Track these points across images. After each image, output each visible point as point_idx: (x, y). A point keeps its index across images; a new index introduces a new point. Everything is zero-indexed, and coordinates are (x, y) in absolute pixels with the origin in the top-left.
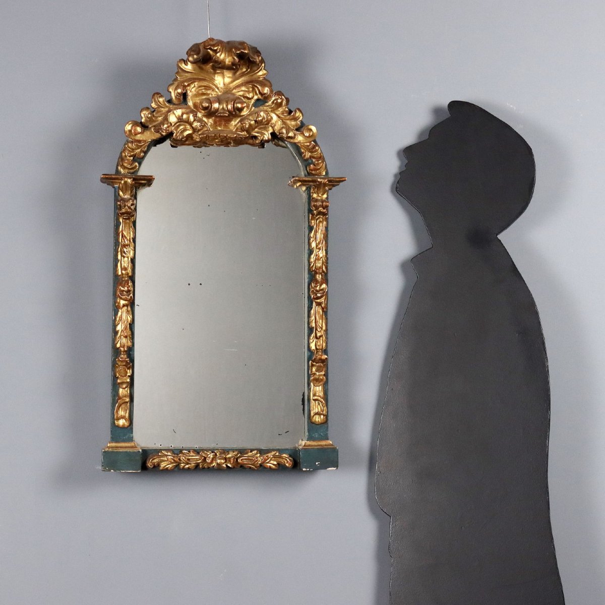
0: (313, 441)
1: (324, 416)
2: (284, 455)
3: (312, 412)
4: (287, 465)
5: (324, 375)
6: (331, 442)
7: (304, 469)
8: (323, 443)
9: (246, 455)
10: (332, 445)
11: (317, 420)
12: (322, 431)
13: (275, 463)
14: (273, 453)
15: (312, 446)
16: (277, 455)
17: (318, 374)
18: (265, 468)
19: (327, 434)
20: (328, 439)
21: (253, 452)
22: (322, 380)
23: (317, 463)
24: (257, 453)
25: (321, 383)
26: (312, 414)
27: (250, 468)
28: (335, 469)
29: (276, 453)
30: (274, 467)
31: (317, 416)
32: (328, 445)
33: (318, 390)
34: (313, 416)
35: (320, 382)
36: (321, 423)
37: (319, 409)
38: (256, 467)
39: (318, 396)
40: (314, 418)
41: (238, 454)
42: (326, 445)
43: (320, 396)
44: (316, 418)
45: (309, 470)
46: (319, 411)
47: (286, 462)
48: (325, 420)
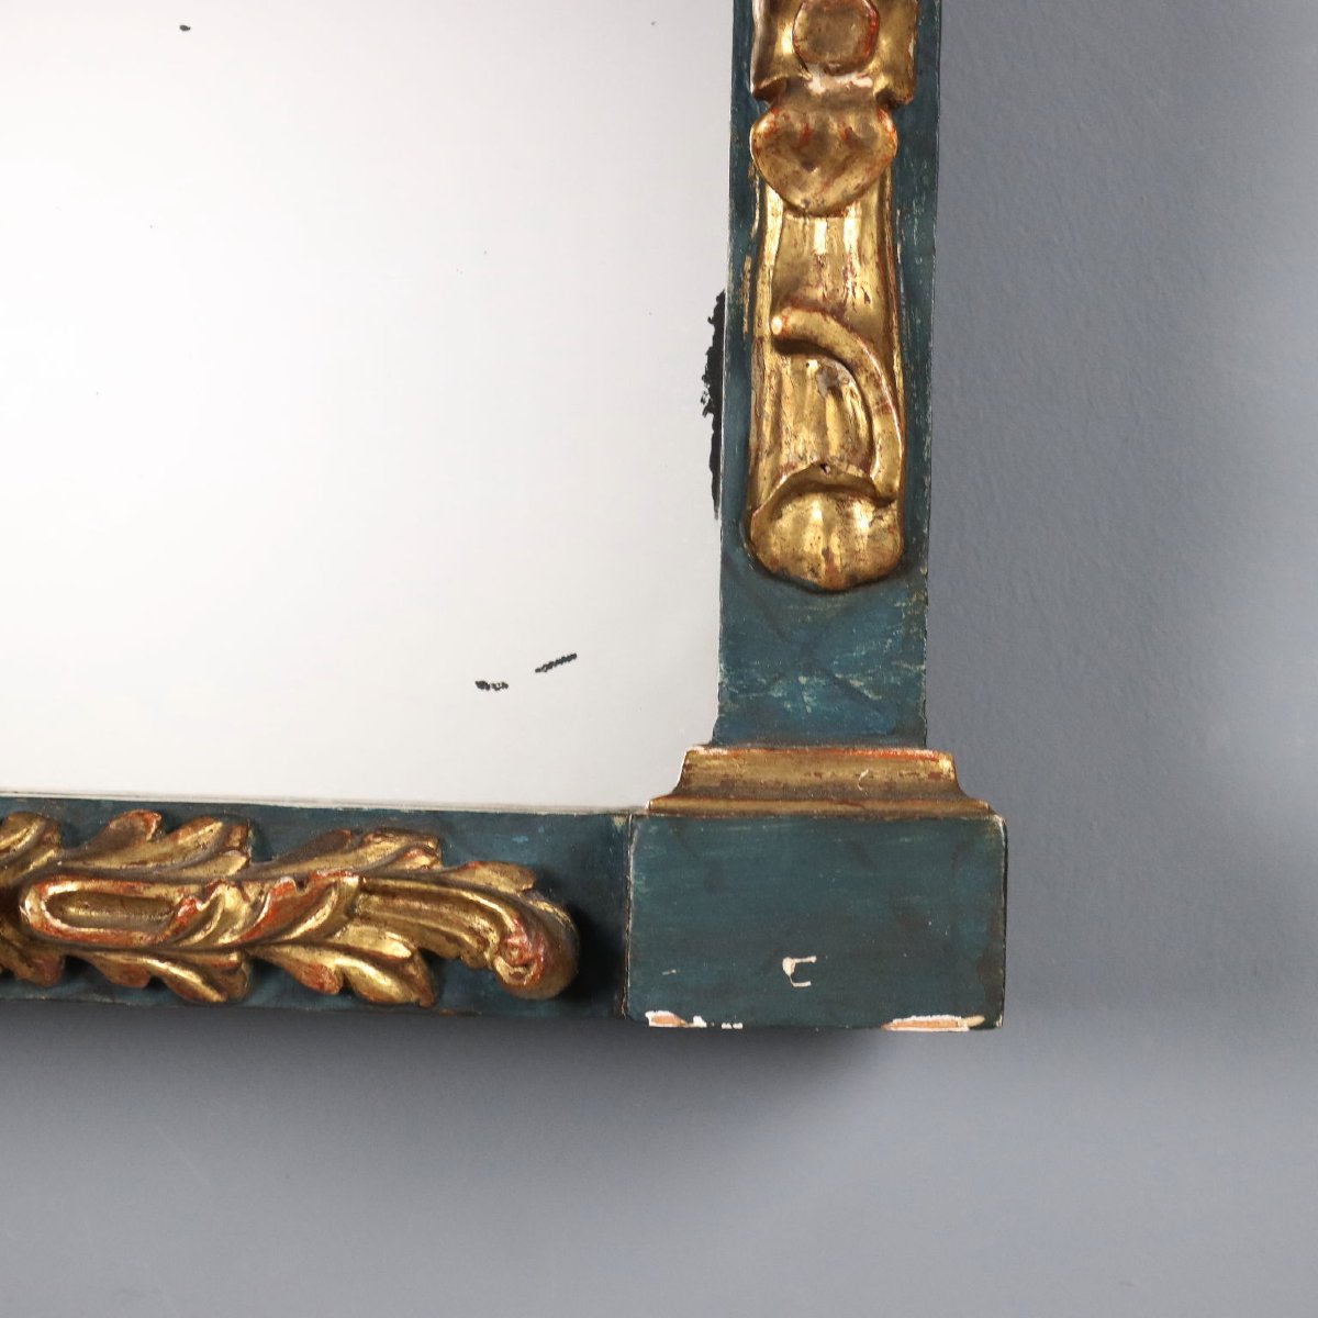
0: (771, 744)
1: (880, 501)
2: (485, 875)
3: (765, 466)
4: (501, 966)
5: (887, 101)
6: (945, 764)
7: (659, 1018)
8: (868, 768)
9: (113, 863)
10: (954, 789)
11: (812, 541)
12: (860, 651)
13: (395, 947)
14: (380, 850)
15: (752, 791)
16: (416, 876)
17: (817, 84)
18: (304, 991)
19: (914, 684)
20: (918, 736)
21: (186, 838)
22: (856, 146)
23: (789, 965)
24: (221, 849)
25: (851, 181)
26: (765, 493)
27: (157, 983)
28: (964, 1024)
29: (401, 855)
30: (384, 983)
31: (815, 508)
32: (909, 793)
33: (820, 247)
34: (775, 512)
35: (841, 169)
36: (858, 583)
37: (834, 437)
38: (209, 981)
39: (813, 307)
40: (785, 523)
41: (40, 844)
42: (890, 791)
43: (837, 312)
44: (801, 522)
45: (712, 1031)
46: (834, 451)
47: (493, 937)
48: (891, 544)
